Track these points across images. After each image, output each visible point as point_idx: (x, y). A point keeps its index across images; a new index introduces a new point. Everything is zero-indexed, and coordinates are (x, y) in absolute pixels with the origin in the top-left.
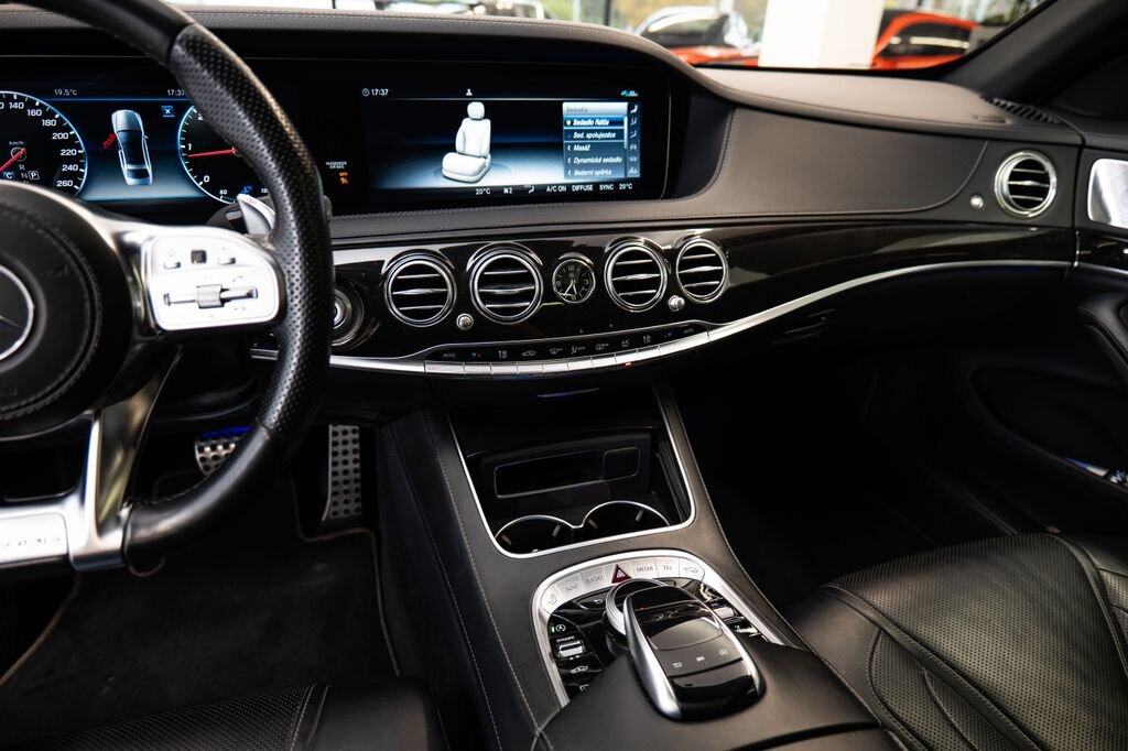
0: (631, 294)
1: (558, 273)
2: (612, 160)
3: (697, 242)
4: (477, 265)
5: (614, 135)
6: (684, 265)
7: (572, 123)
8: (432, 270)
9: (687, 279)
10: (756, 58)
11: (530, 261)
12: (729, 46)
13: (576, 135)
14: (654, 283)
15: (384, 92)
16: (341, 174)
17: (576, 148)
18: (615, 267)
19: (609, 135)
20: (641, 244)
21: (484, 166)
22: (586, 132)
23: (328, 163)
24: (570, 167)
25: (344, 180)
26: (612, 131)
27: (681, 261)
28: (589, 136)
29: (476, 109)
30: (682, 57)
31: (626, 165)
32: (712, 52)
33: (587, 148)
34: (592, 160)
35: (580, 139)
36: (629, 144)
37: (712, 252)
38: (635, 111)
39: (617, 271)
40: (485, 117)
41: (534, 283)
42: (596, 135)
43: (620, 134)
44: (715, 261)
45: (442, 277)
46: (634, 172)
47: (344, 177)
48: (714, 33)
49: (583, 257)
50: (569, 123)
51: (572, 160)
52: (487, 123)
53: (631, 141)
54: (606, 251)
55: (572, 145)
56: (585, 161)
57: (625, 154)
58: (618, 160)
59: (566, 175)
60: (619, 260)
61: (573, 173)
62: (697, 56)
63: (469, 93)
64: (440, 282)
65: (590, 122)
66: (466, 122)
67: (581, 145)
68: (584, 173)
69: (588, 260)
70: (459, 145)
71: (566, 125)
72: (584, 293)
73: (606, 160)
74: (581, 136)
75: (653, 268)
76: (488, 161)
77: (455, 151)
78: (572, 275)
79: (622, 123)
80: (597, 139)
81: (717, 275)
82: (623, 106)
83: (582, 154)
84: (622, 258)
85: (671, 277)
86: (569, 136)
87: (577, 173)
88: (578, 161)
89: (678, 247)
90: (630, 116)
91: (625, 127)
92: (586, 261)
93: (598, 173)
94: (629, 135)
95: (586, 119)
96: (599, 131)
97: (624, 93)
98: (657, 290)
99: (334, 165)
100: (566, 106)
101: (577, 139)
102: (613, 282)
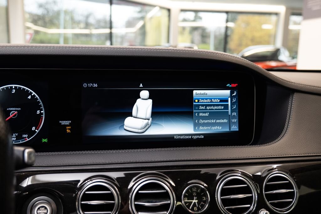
0: (233, 207)
1: (186, 192)
2: (222, 121)
3: (276, 173)
4: (135, 186)
5: (223, 107)
6: (268, 188)
7: (198, 101)
8: (107, 189)
9: (270, 197)
10: (295, 66)
11: (167, 185)
12: (281, 61)
13: (201, 108)
14: (249, 200)
15: (96, 85)
16: (67, 128)
17: (200, 114)
18: (223, 190)
19: (220, 107)
20: (240, 175)
21: (147, 124)
22: (206, 106)
23: (60, 122)
24: (196, 125)
25: (68, 131)
26: (222, 105)
27: (266, 185)
28: (208, 108)
29: (145, 94)
30: (260, 66)
31: (230, 124)
32: (273, 64)
33: (207, 115)
34: (210, 121)
35: (203, 110)
36: (232, 112)
37: (287, 180)
38: (235, 94)
39: (224, 192)
40: (150, 98)
41: (170, 199)
42: (212, 107)
43: (226, 107)
44: (289, 186)
45: (112, 194)
46: (235, 128)
47: (69, 129)
48: (274, 56)
49: (202, 183)
50: (196, 101)
51: (198, 121)
52: (150, 101)
53: (232, 111)
54: (217, 178)
55: (198, 113)
56: (206, 121)
57: (229, 118)
58: (225, 121)
59: (195, 129)
60: (225, 185)
61: (198, 128)
62: (267, 66)
63: (141, 86)
64: (110, 197)
65: (209, 100)
66: (139, 101)
67: (204, 113)
68: (205, 128)
69: (205, 185)
70: (134, 113)
71: (195, 102)
72: (203, 206)
73: (218, 121)
74: (204, 108)
75: (247, 190)
76: (150, 121)
77: (132, 116)
78: (195, 194)
79: (227, 101)
80: (213, 109)
81: (291, 195)
82: (228, 92)
83: (204, 118)
84: (227, 184)
85: (260, 195)
86: (197, 108)
87: (201, 128)
88: (201, 121)
89: (264, 176)
90: (232, 97)
91: (229, 103)
92: (203, 185)
93: (213, 128)
94: (232, 107)
95: (207, 99)
96: (214, 105)
97: (228, 85)
98: (251, 205)
99: (64, 123)
100: (195, 92)
101: (201, 110)
102: (222, 199)
